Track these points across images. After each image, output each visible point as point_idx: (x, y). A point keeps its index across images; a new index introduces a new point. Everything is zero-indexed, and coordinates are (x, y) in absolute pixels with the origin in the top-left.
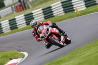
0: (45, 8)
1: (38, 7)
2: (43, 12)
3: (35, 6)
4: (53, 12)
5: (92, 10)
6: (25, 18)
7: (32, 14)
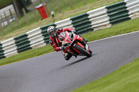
0: (18, 36)
1: (8, 35)
2: (16, 43)
4: (29, 42)
7: (1, 45)
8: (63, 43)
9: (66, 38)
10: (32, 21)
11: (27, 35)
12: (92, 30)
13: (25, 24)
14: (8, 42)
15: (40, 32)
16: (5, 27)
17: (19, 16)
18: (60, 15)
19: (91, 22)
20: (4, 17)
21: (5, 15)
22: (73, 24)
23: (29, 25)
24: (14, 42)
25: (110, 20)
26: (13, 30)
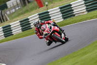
0: (22, 20)
1: (15, 19)
2: (21, 24)
3: (13, 18)
4: (30, 24)
5: (69, 21)
6: (3, 30)
7: (10, 26)
8: (44, 33)
9: (46, 29)
10: (32, 9)
11: (29, 19)
12: (74, 15)
13: (27, 11)
14: (15, 24)
15: (38, 17)
16: (13, 13)
17: (23, 5)
18: (52, 5)
19: (73, 10)
20: (12, 6)
21: (13, 4)
22: (61, 11)
23: (30, 12)
24: (19, 24)
25: (86, 9)
26: (19, 15)
